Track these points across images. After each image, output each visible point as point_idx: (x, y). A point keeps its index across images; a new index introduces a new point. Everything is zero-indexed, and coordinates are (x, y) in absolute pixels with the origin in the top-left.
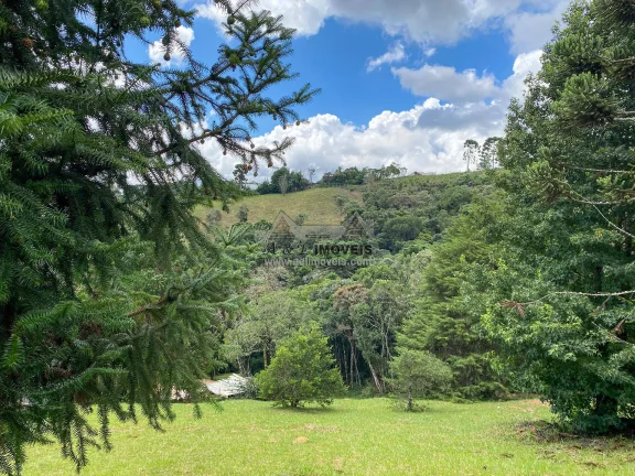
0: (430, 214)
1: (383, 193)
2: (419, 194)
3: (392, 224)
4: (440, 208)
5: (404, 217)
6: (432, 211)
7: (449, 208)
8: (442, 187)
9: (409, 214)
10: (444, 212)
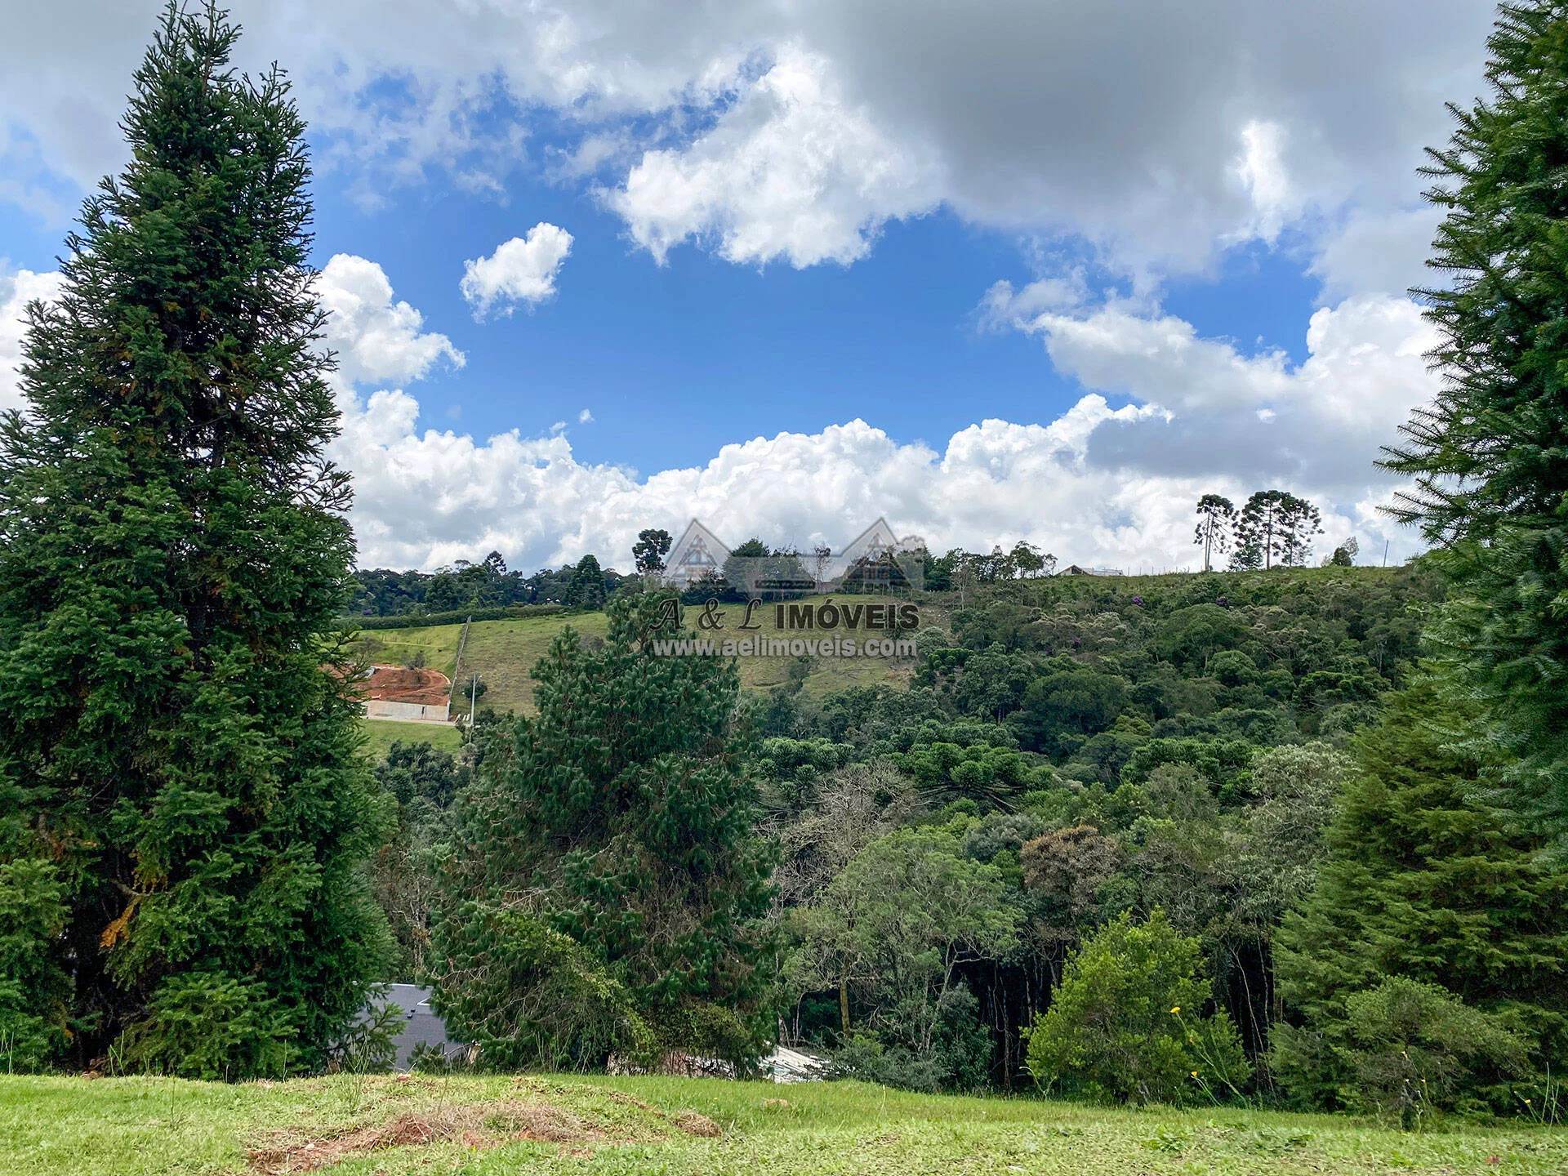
0: (1133, 671)
1: (1005, 613)
2: (1098, 622)
3: (1049, 689)
4: (1156, 657)
5: (1075, 675)
6: (1138, 663)
7: (1178, 659)
8: (1151, 605)
9: (1085, 668)
10: (1168, 667)
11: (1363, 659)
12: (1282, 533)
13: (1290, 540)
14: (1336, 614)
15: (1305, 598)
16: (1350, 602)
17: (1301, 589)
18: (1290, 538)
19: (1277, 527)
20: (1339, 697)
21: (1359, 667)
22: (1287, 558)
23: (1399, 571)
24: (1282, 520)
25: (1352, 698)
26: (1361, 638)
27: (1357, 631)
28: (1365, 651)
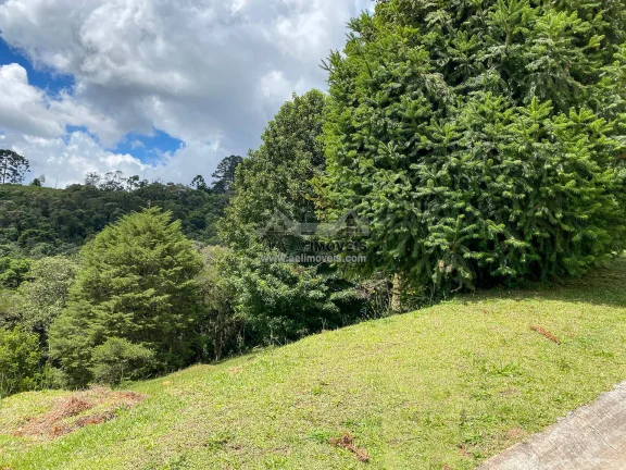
11: (48, 225)
12: (11, 169)
13: (15, 173)
14: (37, 206)
15: (24, 198)
16: (43, 201)
17: (21, 194)
18: (15, 172)
19: (10, 166)
20: (39, 240)
21: (47, 229)
22: (14, 180)
23: (64, 191)
24: (12, 163)
25: (44, 241)
26: (47, 217)
27: (46, 214)
28: (48, 222)
